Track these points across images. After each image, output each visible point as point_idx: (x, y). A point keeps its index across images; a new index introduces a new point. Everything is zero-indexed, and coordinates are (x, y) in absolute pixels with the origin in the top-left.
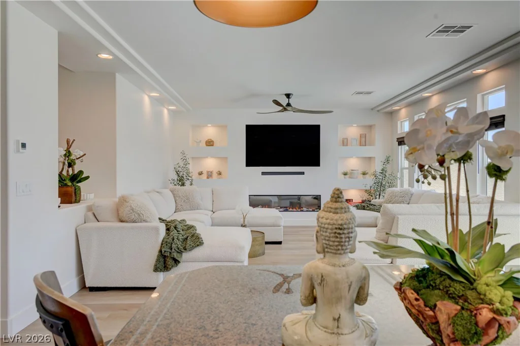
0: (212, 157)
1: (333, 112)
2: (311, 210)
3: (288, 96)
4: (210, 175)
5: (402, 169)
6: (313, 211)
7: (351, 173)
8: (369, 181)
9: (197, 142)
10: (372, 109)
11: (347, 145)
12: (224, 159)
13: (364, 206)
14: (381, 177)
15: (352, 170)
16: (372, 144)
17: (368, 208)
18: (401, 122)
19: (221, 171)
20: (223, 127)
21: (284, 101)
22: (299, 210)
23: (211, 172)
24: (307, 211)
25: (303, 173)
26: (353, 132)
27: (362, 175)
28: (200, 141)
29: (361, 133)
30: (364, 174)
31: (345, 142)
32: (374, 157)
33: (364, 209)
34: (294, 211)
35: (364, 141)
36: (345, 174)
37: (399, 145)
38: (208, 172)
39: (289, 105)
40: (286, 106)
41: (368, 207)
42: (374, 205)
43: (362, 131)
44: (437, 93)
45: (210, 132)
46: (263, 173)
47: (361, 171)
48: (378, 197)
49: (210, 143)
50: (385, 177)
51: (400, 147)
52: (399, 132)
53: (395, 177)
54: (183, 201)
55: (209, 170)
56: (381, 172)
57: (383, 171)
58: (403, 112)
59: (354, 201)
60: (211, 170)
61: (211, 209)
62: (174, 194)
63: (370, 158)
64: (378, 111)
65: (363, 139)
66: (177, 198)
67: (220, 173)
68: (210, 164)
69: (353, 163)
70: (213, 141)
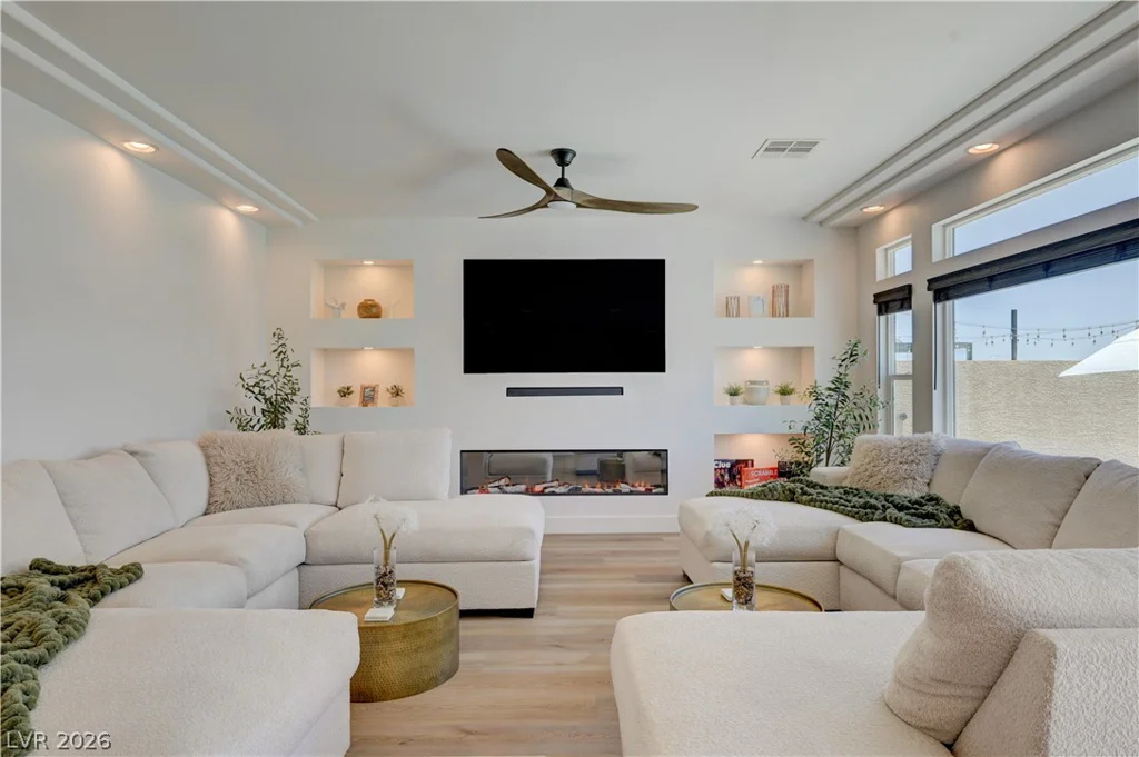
0: (375, 349)
1: (696, 207)
2: (643, 489)
3: (561, 156)
4: (369, 397)
5: (890, 379)
6: (649, 492)
7: (750, 391)
8: (801, 413)
9: (333, 308)
10: (804, 218)
11: (738, 315)
12: (406, 353)
13: (792, 492)
14: (831, 402)
15: (752, 383)
16: (805, 311)
17: (805, 498)
18: (886, 250)
19: (398, 383)
20: (403, 267)
21: (550, 172)
22: (610, 491)
23: (373, 389)
24: (631, 493)
25: (620, 391)
26: (754, 280)
27: (778, 396)
28: (343, 305)
29: (776, 283)
30: (784, 392)
31: (731, 308)
32: (811, 349)
33: (792, 500)
34: (596, 494)
35: (783, 303)
36: (734, 393)
37: (880, 312)
38: (364, 388)
39: (562, 182)
40: (556, 185)
41: (804, 493)
42: (822, 487)
43: (778, 279)
44: (1015, 140)
45: (372, 281)
46: (511, 392)
47: (775, 384)
48: (824, 456)
49: (369, 310)
50: (843, 402)
51: (883, 318)
52: (880, 276)
53: (873, 401)
54: (233, 477)
55: (366, 384)
56: (834, 386)
57: (839, 385)
58: (894, 221)
59: (756, 466)
60: (373, 384)
61: (333, 501)
62: (207, 457)
63: (799, 350)
64: (821, 223)
65: (781, 301)
66: (217, 469)
67: (397, 392)
68: (373, 366)
69: (755, 364)
70: (376, 306)
